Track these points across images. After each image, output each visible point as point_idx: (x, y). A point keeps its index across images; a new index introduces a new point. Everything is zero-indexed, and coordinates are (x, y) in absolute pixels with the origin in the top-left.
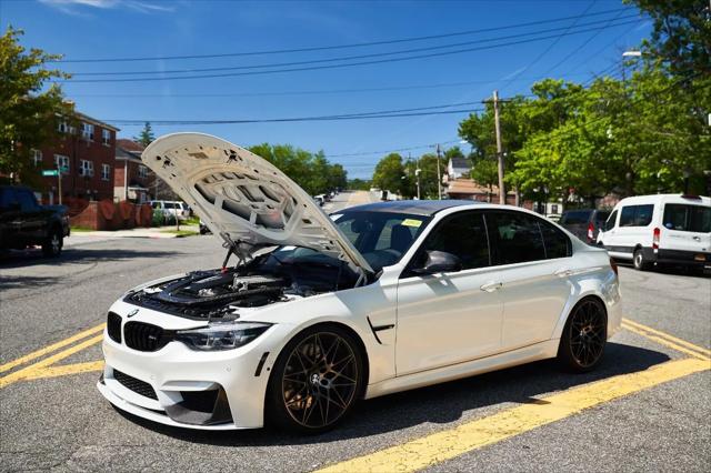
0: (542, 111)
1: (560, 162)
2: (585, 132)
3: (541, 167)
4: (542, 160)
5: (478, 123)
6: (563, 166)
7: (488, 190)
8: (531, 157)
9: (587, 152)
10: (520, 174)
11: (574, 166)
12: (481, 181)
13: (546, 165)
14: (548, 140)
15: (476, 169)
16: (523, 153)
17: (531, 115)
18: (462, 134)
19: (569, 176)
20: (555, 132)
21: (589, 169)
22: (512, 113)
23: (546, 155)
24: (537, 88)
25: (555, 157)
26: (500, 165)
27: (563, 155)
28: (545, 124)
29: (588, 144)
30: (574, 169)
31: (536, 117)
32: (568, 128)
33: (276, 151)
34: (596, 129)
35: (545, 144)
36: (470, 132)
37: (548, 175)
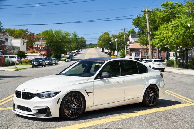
0: (166, 14)
1: (172, 36)
2: (182, 24)
3: (164, 38)
4: (165, 35)
5: (140, 19)
6: (173, 38)
7: (146, 47)
8: (160, 34)
9: (182, 32)
10: (156, 41)
11: (178, 38)
12: (142, 44)
13: (166, 37)
14: (167, 27)
15: (140, 39)
16: (158, 32)
17: (161, 17)
18: (134, 24)
19: (175, 41)
20: (170, 23)
21: (184, 39)
22: (154, 15)
23: (166, 33)
24: (164, 5)
25: (170, 34)
26: (149, 37)
27: (173, 33)
28: (167, 20)
29: (182, 28)
30: (177, 39)
31: (164, 17)
32: (175, 22)
33: (55, 32)
34: (186, 22)
35: (166, 28)
36: (138, 23)
37: (168, 42)
